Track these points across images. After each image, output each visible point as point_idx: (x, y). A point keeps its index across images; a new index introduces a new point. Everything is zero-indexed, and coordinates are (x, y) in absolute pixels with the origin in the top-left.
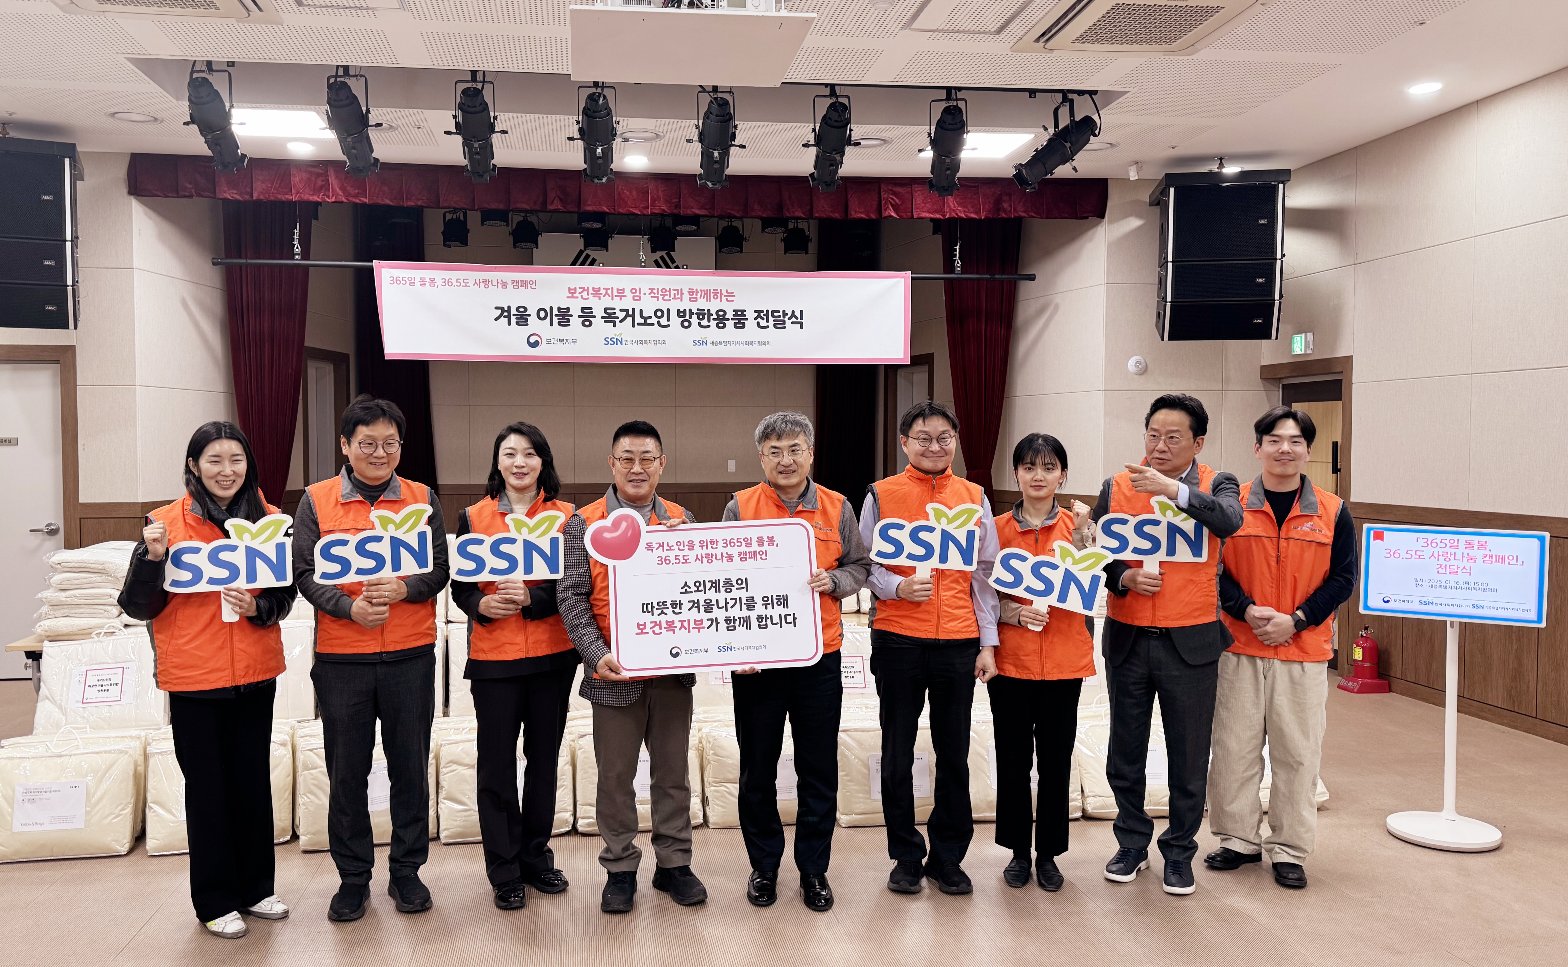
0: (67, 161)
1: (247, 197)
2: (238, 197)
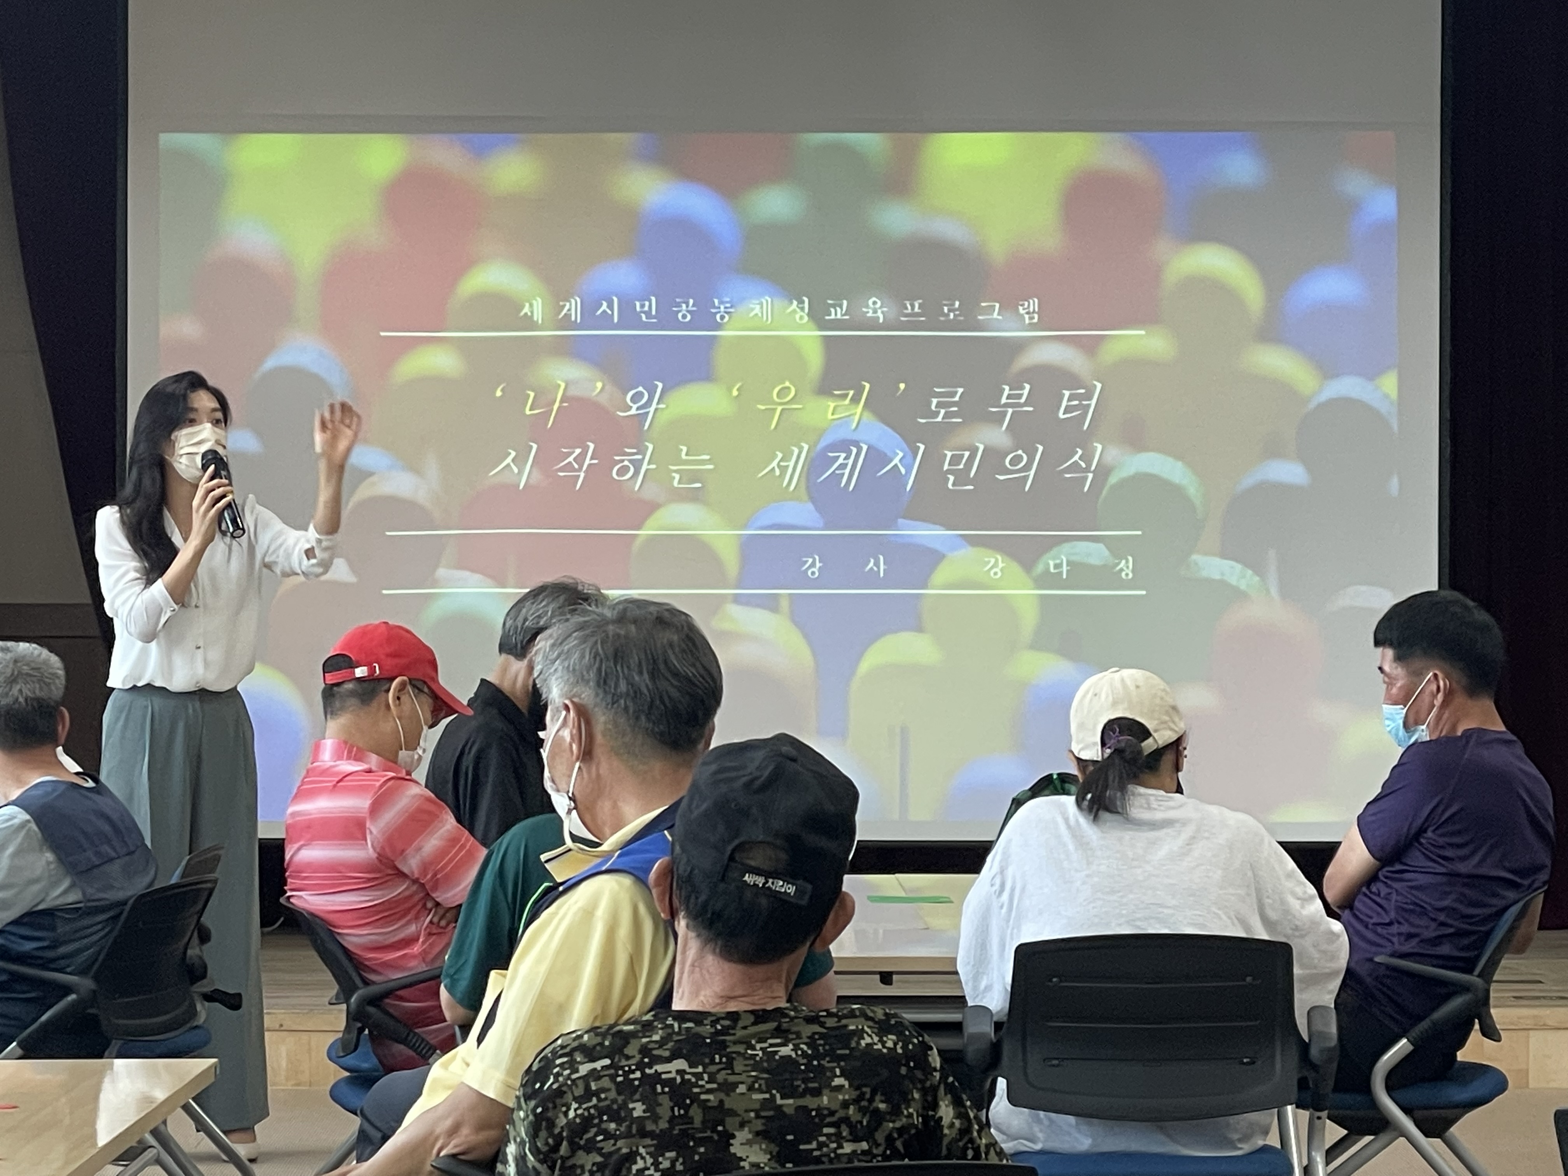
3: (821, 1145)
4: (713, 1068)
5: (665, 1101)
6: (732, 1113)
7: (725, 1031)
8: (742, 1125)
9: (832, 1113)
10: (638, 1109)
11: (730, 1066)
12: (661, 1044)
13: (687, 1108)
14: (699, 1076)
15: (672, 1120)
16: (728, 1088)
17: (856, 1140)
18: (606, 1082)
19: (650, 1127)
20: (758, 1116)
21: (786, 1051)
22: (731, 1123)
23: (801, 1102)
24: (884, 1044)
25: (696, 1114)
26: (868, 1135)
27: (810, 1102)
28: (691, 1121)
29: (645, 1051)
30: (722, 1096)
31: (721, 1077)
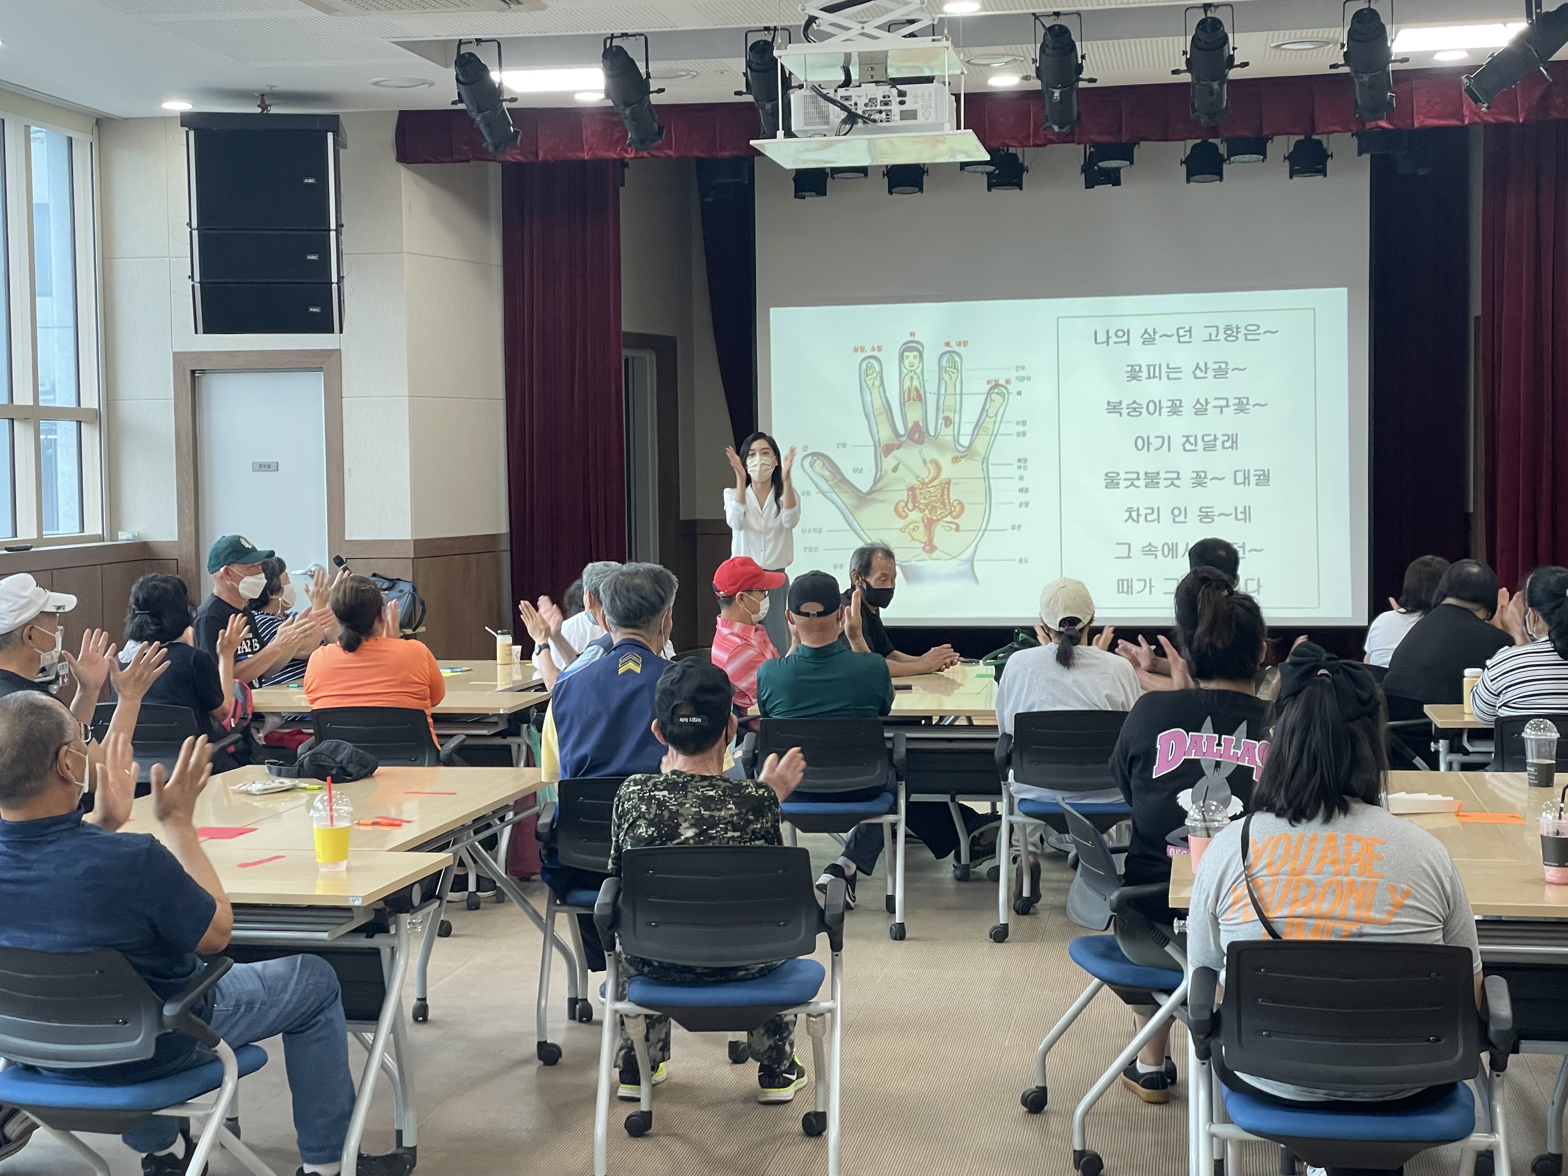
0: (330, 136)
1: (532, 158)
2: (521, 158)
3: (716, 833)
4: (678, 796)
5: (654, 806)
6: (682, 815)
7: (688, 781)
8: (685, 821)
9: (725, 819)
10: (644, 808)
11: (686, 796)
12: (662, 783)
13: (662, 811)
14: (671, 799)
15: (656, 814)
16: (682, 805)
17: (734, 831)
18: (636, 795)
19: (647, 816)
20: (692, 818)
21: (712, 793)
22: (681, 819)
23: (712, 813)
24: (757, 792)
25: (666, 814)
26: (743, 829)
27: (716, 814)
28: (663, 817)
29: (655, 785)
30: (678, 807)
31: (679, 800)
